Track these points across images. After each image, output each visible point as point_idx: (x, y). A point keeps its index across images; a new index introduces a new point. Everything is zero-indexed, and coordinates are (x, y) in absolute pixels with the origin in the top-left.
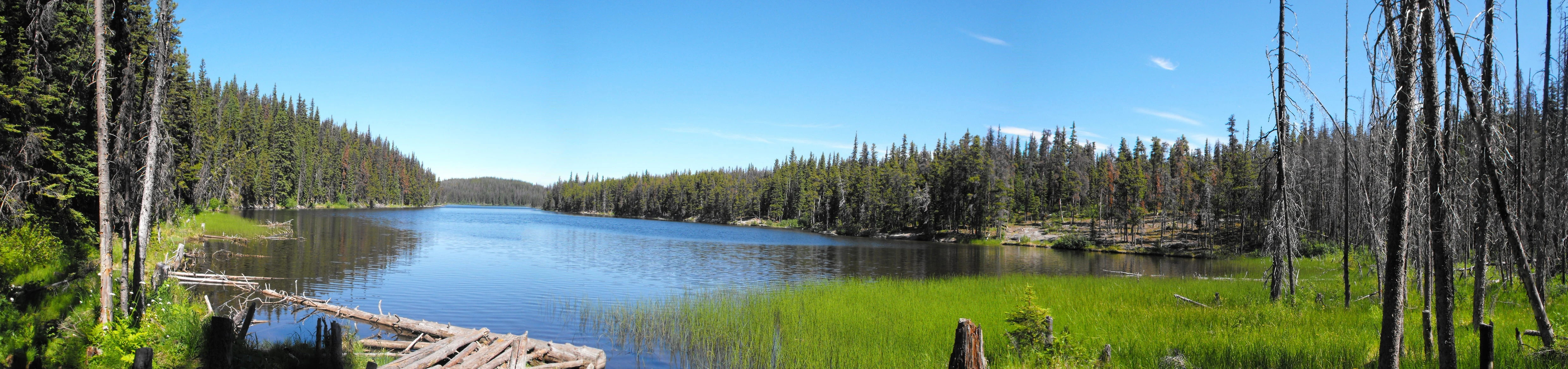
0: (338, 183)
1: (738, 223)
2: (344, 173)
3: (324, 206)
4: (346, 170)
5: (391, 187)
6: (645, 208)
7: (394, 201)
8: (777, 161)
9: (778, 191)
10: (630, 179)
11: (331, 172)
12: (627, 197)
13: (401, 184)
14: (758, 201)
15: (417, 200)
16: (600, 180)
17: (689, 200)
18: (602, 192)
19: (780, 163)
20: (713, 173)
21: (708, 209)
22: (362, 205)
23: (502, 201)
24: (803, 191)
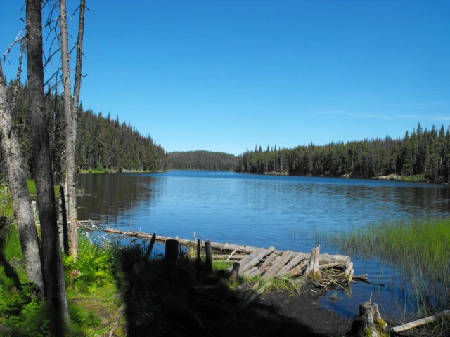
0: (96, 155)
1: (380, 177)
2: (101, 148)
3: (87, 172)
4: (102, 146)
5: (134, 158)
6: (311, 169)
7: (136, 167)
8: (407, 132)
9: (409, 154)
10: (300, 149)
11: (91, 147)
12: (298, 162)
13: (141, 156)
14: (394, 162)
15: (152, 167)
16: (278, 150)
17: (343, 162)
18: (280, 158)
19: (410, 134)
20: (361, 143)
21: (357, 168)
22: (114, 171)
23: (212, 167)
24: (428, 154)
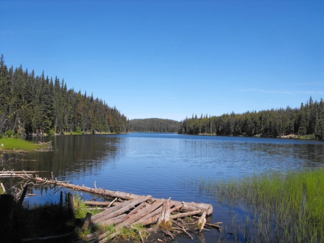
0: (76, 121)
1: (282, 137)
2: (79, 117)
3: (69, 134)
4: (80, 115)
5: (104, 124)
6: (233, 131)
7: (105, 130)
8: (302, 104)
9: (303, 119)
10: (224, 116)
11: (72, 116)
12: (223, 125)
13: (108, 122)
14: (292, 125)
15: (117, 130)
16: (208, 117)
17: (256, 125)
18: (210, 123)
19: (304, 105)
20: (268, 112)
21: (266, 130)
22: (88, 133)
23: (162, 130)
24: (317, 119)
